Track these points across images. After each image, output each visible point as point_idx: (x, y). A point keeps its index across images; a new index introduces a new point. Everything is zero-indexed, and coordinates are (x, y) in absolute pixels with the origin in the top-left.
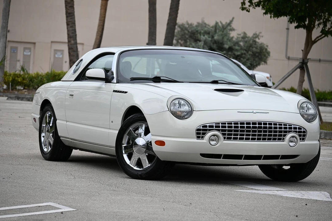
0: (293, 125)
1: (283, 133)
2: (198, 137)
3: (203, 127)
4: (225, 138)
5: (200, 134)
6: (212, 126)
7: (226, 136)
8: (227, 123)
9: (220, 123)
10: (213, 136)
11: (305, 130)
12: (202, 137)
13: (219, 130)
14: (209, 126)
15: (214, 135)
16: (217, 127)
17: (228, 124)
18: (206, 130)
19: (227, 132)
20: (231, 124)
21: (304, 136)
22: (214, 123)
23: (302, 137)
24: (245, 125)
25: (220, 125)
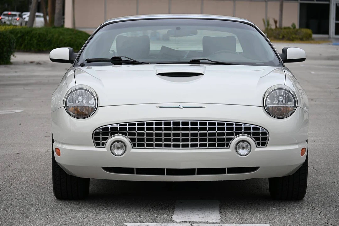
0: (243, 124)
1: (225, 137)
2: (98, 144)
3: (103, 129)
4: (134, 145)
5: (99, 139)
6: (116, 128)
7: (137, 142)
8: (136, 123)
9: (127, 124)
10: (116, 143)
11: (265, 131)
12: (103, 144)
13: (125, 134)
14: (111, 128)
15: (118, 141)
16: (122, 129)
17: (138, 124)
18: (107, 134)
19: (136, 137)
20: (143, 124)
21: (265, 139)
22: (119, 124)
23: (260, 141)
24: (163, 126)
25: (127, 126)
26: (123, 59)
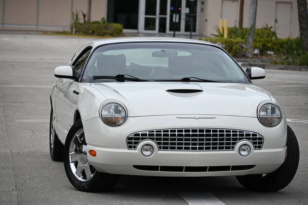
0: (245, 131)
1: (231, 141)
2: (130, 147)
3: (135, 135)
4: (160, 148)
5: (131, 143)
6: (146, 135)
7: (162, 146)
8: (162, 130)
9: (155, 131)
11: (261, 137)
12: (135, 147)
13: (153, 139)
14: (141, 134)
15: (147, 145)
16: (151, 135)
17: (164, 131)
18: (138, 139)
19: (162, 141)
20: (168, 131)
21: (261, 143)
22: (148, 131)
23: (257, 145)
24: (184, 133)
25: (155, 133)
26: (125, 76)
